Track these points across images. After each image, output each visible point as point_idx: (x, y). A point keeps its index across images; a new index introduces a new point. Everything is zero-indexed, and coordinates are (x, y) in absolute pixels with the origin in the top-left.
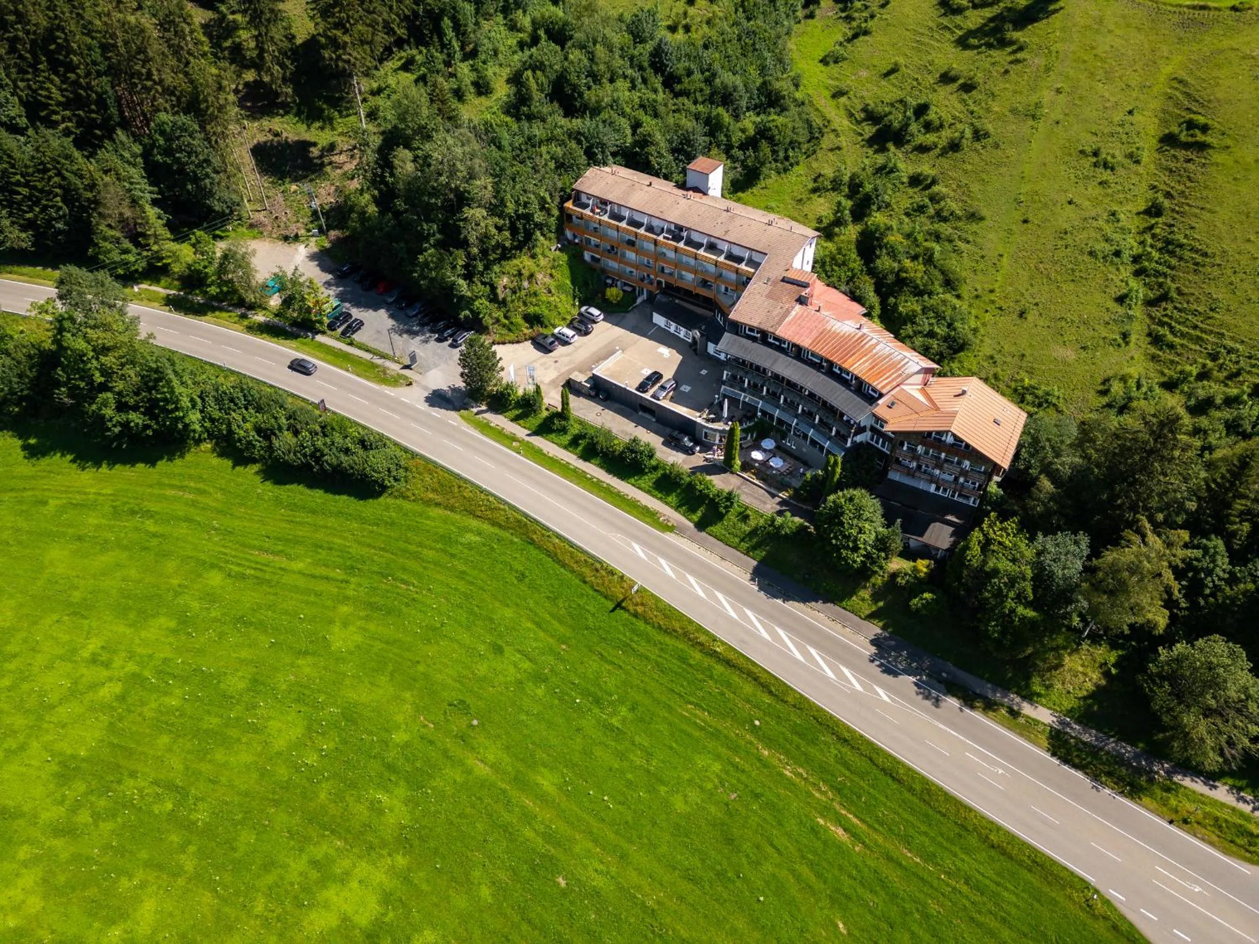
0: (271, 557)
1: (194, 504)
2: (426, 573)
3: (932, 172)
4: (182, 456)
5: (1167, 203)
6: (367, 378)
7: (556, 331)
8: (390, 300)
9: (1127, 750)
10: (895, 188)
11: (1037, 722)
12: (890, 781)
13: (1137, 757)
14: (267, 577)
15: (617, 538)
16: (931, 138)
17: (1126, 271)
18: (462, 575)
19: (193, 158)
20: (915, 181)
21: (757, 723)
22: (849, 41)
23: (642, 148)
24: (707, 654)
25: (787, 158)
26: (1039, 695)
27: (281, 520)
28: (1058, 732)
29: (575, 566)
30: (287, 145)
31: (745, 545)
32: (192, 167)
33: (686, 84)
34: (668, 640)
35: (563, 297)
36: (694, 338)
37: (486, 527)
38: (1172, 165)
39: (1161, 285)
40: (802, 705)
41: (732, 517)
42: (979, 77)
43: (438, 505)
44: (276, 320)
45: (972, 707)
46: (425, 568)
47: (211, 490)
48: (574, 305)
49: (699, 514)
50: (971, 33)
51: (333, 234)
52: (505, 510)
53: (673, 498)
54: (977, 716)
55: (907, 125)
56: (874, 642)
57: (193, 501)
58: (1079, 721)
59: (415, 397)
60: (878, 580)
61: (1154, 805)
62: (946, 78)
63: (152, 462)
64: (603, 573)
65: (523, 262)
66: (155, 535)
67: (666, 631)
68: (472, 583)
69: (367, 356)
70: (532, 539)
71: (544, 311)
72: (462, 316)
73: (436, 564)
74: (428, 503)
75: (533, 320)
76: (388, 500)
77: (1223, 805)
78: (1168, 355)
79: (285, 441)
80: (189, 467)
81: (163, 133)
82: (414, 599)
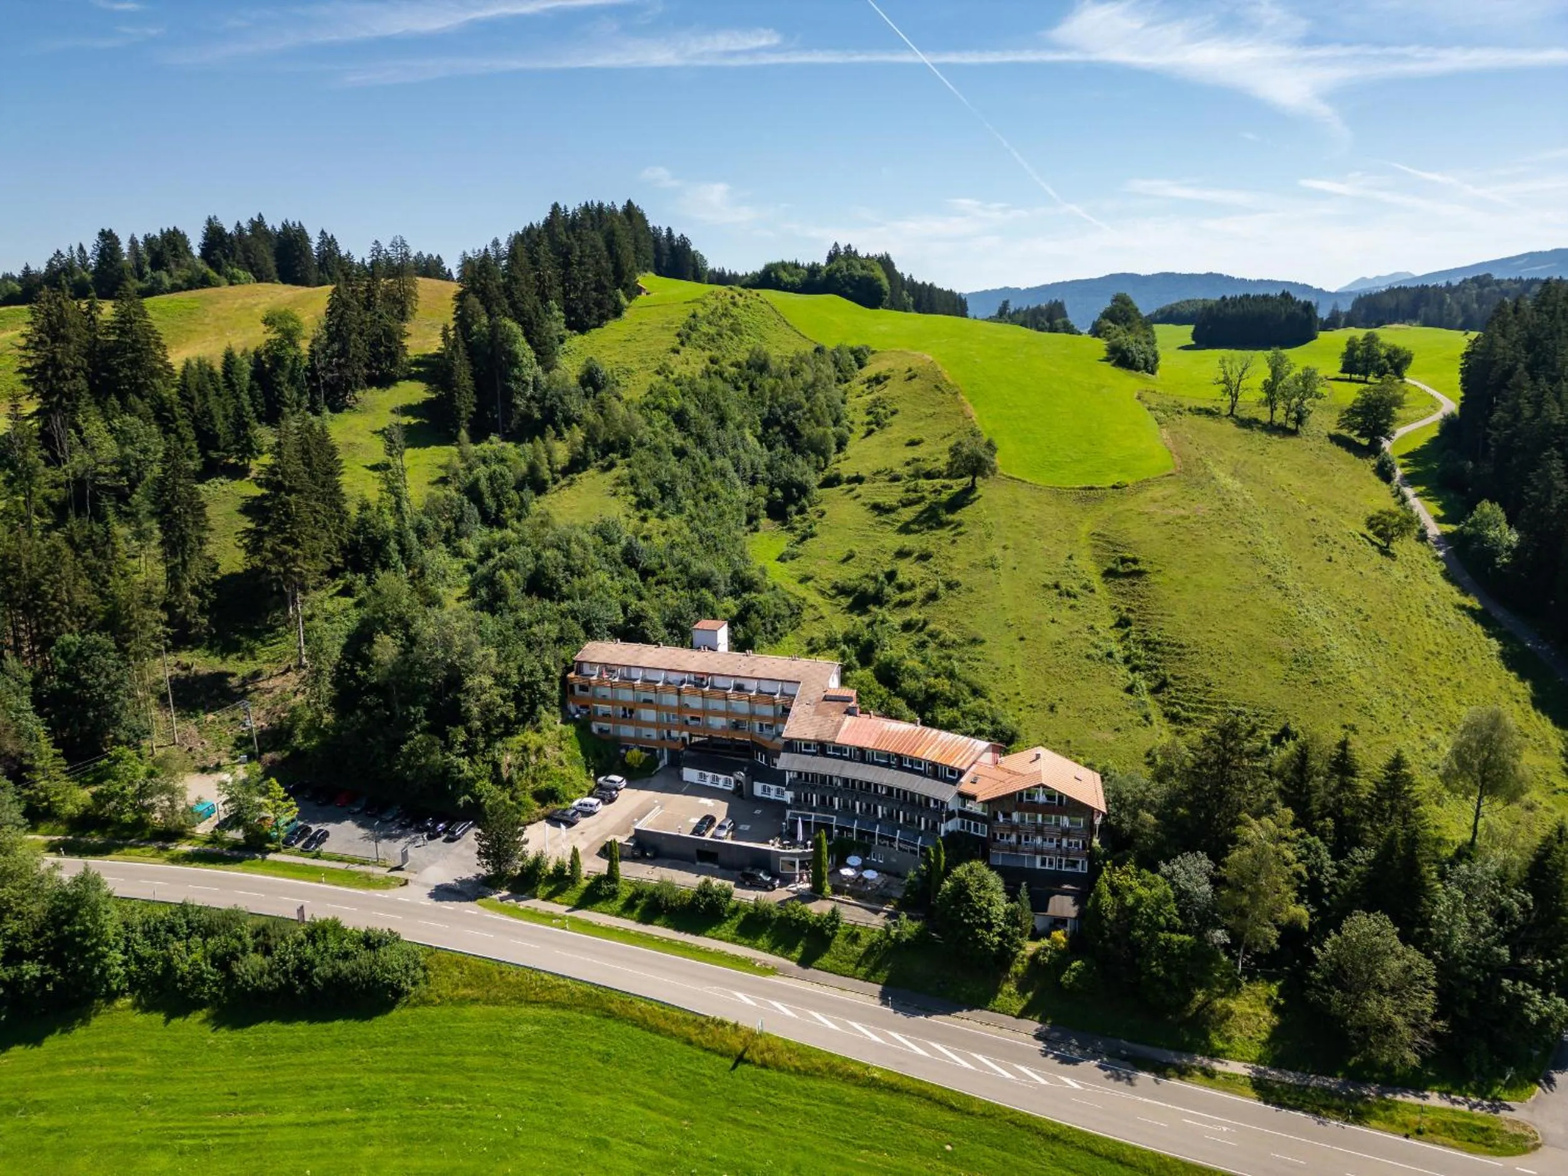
0: (242, 1117)
1: (109, 1078)
2: (475, 1084)
3: (921, 617)
4: (86, 1021)
5: (1131, 616)
6: (349, 886)
7: (575, 803)
8: (357, 809)
9: (1331, 1082)
10: (891, 636)
11: (1236, 1076)
12: (1120, 1168)
13: (1343, 1086)
14: (242, 1140)
15: (714, 991)
16: (907, 595)
17: (1124, 670)
18: (525, 1076)
19: (102, 679)
20: (907, 627)
21: (948, 1147)
22: (798, 543)
23: (637, 624)
24: (864, 1086)
25: (775, 629)
26: (1223, 1051)
27: (249, 1069)
28: (1259, 1080)
29: (673, 1028)
30: (198, 678)
31: (862, 970)
32: (100, 689)
33: (661, 574)
34: (811, 1083)
35: (576, 768)
36: (737, 781)
37: (545, 1013)
38: (1122, 590)
39: (1156, 676)
40: (991, 1114)
41: (839, 941)
42: (932, 549)
43: (475, 1001)
44: (208, 847)
45: (1167, 1077)
46: (472, 1079)
47: (136, 1056)
48: (588, 778)
49: (800, 949)
50: (907, 524)
51: (268, 756)
52: (566, 986)
53: (763, 941)
54: (1175, 1082)
55: (882, 589)
56: (1038, 1037)
57: (108, 1075)
58: (1273, 1067)
59: (417, 894)
60: (1018, 968)
61: (1382, 1125)
62: (902, 554)
63: (37, 1041)
64: (711, 1027)
65: (528, 736)
66: (50, 1131)
67: (806, 1073)
68: (542, 1080)
69: (342, 866)
70: (609, 1011)
71: (556, 783)
72: (461, 802)
73: (487, 1069)
74: (462, 1001)
75: (546, 796)
76: (404, 1012)
77: (1442, 1110)
78: (1186, 727)
79: (252, 964)
80: (99, 1034)
81: (64, 656)
82: (468, 1117)
